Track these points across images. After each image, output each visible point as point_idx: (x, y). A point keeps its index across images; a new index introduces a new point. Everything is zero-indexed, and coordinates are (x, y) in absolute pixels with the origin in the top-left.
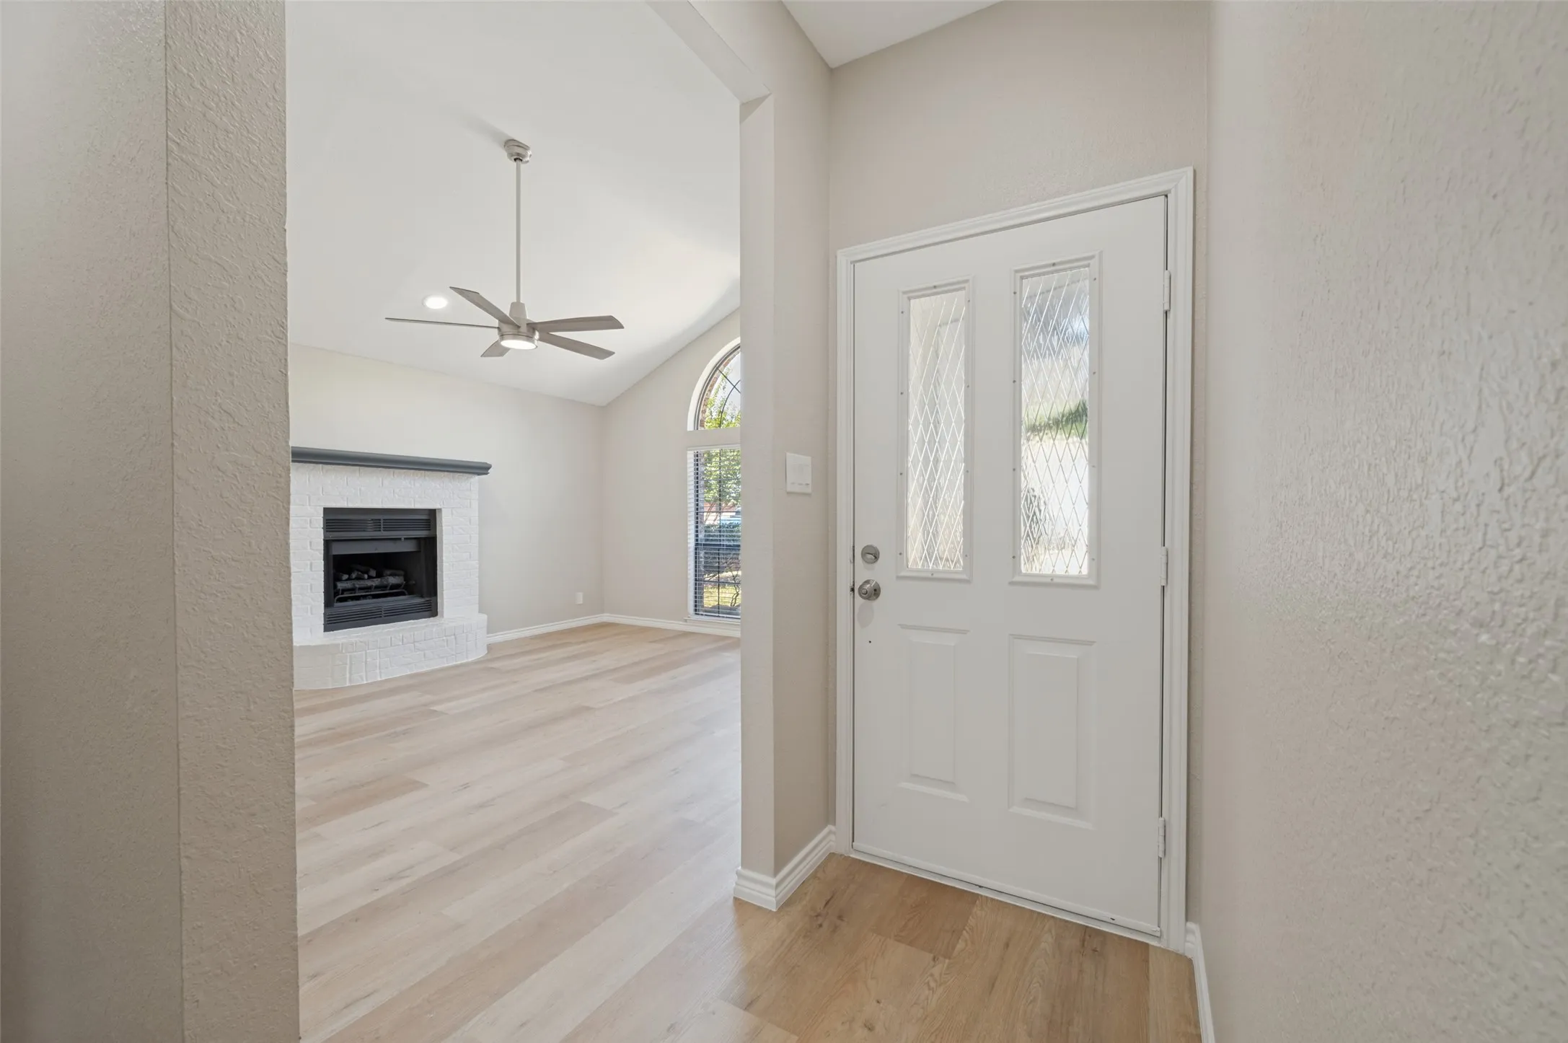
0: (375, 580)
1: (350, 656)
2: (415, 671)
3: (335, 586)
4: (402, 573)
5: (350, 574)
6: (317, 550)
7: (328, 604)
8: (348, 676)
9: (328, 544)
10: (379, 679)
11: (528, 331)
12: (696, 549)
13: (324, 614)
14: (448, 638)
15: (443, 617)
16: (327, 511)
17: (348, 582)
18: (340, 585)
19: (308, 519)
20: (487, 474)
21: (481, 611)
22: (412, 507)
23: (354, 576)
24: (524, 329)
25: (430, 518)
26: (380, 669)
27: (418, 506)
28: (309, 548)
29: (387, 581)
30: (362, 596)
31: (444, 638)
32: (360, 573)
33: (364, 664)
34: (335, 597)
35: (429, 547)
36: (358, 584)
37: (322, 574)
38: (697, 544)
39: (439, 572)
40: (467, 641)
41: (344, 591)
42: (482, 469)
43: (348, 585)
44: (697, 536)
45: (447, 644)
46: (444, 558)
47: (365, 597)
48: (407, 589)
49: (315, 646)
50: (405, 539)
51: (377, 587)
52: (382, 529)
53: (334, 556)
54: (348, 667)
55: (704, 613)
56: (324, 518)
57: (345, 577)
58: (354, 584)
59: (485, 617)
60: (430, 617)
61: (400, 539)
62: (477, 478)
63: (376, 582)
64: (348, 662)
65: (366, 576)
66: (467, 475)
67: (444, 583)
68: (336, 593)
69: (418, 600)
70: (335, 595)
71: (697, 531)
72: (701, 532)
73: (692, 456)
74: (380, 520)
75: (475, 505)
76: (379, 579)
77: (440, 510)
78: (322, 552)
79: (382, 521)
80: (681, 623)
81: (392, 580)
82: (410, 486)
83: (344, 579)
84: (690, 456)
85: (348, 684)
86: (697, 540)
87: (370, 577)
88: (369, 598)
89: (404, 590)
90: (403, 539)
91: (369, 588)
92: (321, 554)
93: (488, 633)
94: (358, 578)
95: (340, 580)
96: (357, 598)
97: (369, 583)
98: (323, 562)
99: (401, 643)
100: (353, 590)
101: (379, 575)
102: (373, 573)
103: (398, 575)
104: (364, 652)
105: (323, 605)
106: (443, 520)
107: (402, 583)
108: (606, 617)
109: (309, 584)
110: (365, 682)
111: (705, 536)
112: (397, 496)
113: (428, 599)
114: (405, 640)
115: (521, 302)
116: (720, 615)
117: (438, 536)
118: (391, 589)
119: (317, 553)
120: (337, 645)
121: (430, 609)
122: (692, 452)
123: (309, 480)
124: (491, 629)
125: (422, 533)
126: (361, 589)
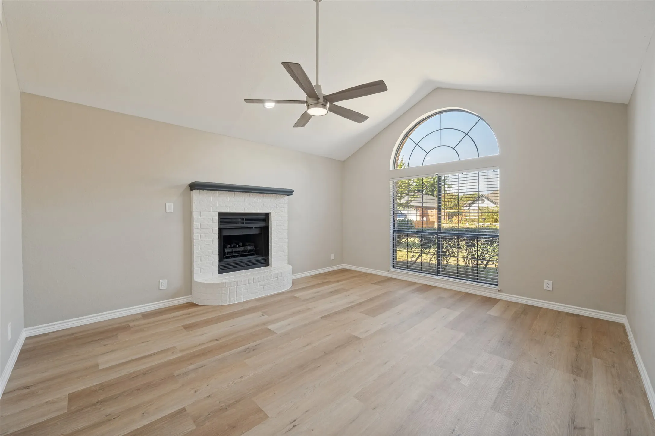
0: (242, 247)
1: (229, 289)
2: (259, 296)
3: (224, 251)
4: (254, 244)
5: (230, 245)
6: (216, 234)
7: (220, 260)
8: (228, 299)
9: (220, 230)
10: (243, 301)
11: (324, 101)
12: (394, 233)
13: (219, 265)
14: (275, 279)
15: (272, 266)
16: (220, 214)
17: (230, 248)
18: (226, 250)
19: (212, 218)
20: (292, 195)
21: (289, 264)
22: (258, 211)
23: (232, 246)
24: (321, 100)
25: (265, 217)
26: (243, 295)
27: (261, 211)
28: (212, 232)
29: (247, 248)
30: (235, 256)
31: (273, 279)
32: (235, 244)
33: (236, 293)
34: (224, 256)
35: (265, 231)
36: (234, 250)
37: (218, 245)
38: (394, 231)
39: (270, 244)
40: (283, 280)
41: (228, 253)
42: (289, 193)
43: (230, 250)
44: (394, 226)
45: (274, 282)
46: (272, 237)
47: (237, 256)
48: (256, 252)
49: (213, 284)
50: (255, 227)
51: (242, 251)
52: (245, 223)
53: (223, 236)
54: (228, 294)
55: (397, 268)
56: (218, 217)
57: (229, 246)
58: (232, 250)
59: (291, 267)
60: (265, 266)
61: (253, 228)
62: (287, 197)
63: (242, 249)
64: (228, 292)
65: (238, 246)
66: (283, 196)
67: (272, 249)
68: (224, 254)
69: (260, 258)
70: (224, 255)
71: (394, 224)
72: (396, 224)
73: (392, 183)
74: (244, 218)
75: (286, 210)
76: (243, 247)
77: (271, 213)
78: (218, 234)
79: (245, 219)
80: (386, 272)
81: (249, 248)
82: (257, 201)
83: (228, 247)
84: (391, 183)
85: (228, 304)
86: (394, 228)
87: (239, 246)
88: (239, 257)
89: (254, 253)
90: (254, 228)
91: (239, 252)
92: (217, 235)
93: (292, 274)
94: (235, 247)
95: (226, 248)
96: (234, 257)
97: (239, 249)
98: (218, 239)
99: (253, 282)
100: (232, 252)
101: (244, 245)
102: (241, 244)
103: (251, 245)
104: (236, 287)
105: (218, 261)
106: (272, 218)
107: (254, 249)
108: (345, 266)
109: (212, 251)
110: (236, 302)
111: (398, 226)
112: (251, 207)
113: (265, 257)
114: (254, 280)
115: (319, 84)
116: (408, 269)
117: (269, 226)
118: (248, 252)
119: (216, 235)
120: (224, 283)
121: (266, 263)
122: (392, 181)
123: (212, 199)
124: (294, 272)
125: (263, 225)
126: (235, 252)
